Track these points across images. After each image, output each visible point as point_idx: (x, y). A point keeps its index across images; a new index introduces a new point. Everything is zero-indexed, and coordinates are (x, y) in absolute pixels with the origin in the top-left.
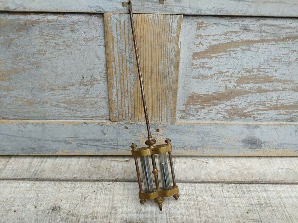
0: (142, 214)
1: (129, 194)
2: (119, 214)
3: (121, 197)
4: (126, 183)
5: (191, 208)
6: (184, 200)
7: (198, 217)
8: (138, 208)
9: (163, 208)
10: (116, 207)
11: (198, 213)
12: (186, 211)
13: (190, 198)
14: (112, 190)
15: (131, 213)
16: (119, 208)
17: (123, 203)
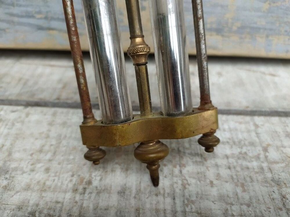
0: (91, 193)
1: (62, 137)
2: (17, 192)
3: (38, 144)
4: (59, 110)
5: (252, 181)
6: (227, 157)
7: (281, 209)
8: (82, 175)
9: (161, 178)
10: (15, 169)
11: (276, 196)
12: (239, 190)
13: (246, 153)
14: (18, 125)
15: (54, 191)
16: (24, 172)
17: (39, 161)
